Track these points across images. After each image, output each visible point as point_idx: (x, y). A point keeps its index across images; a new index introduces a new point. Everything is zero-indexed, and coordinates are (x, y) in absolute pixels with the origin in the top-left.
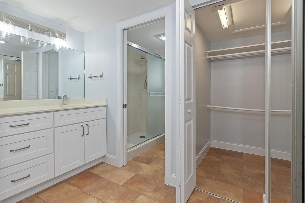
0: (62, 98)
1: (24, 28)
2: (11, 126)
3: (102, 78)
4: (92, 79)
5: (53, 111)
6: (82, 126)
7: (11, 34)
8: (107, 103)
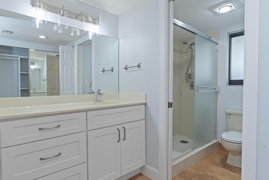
0: (96, 93)
1: (57, 13)
2: (40, 129)
3: (139, 69)
4: (128, 70)
5: (86, 111)
6: (118, 129)
7: (44, 21)
8: (146, 100)
